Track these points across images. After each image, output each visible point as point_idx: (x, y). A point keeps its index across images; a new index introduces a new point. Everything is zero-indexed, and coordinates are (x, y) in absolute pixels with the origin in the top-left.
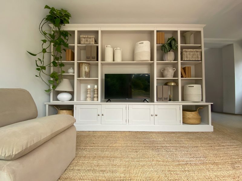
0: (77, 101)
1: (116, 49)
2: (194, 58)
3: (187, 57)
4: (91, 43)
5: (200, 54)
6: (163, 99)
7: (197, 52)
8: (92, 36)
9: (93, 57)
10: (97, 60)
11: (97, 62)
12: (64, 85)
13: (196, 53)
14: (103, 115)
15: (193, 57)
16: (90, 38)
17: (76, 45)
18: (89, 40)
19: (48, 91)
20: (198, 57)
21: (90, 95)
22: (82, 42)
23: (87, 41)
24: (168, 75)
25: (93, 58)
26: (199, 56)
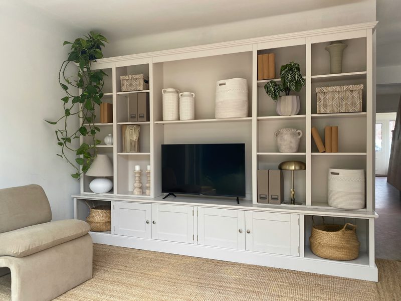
0: (118, 194)
1: (181, 95)
2: (344, 106)
3: (326, 106)
4: (138, 89)
5: (361, 97)
6: (270, 198)
7: (352, 91)
8: (139, 76)
9: (141, 115)
10: (148, 120)
11: (148, 122)
12: (99, 166)
13: (349, 93)
14: (153, 222)
15: (340, 105)
16: (136, 79)
17: (114, 93)
18: (134, 83)
19: (76, 176)
20: (353, 104)
21: (138, 184)
22: (124, 89)
23: (131, 85)
24: (283, 148)
25: (140, 117)
26: (359, 102)
